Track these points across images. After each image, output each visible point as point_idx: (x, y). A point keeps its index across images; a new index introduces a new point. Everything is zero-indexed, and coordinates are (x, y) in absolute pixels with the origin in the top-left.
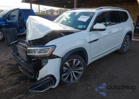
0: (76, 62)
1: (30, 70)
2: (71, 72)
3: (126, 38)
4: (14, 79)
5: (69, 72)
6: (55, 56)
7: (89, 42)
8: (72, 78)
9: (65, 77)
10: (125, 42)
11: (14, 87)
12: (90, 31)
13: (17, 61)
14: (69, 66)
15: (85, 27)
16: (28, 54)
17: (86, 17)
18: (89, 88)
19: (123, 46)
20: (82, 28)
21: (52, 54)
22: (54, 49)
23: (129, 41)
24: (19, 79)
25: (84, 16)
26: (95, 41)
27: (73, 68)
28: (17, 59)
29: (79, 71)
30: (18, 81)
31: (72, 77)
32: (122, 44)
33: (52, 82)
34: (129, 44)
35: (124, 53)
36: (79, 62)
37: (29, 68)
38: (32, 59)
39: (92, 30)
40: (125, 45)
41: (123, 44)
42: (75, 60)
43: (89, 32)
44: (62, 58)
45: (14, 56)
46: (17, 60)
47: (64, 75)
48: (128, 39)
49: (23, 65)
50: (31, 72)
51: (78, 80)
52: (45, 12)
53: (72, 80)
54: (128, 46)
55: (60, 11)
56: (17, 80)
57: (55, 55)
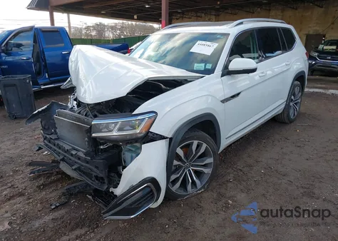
0: (199, 146)
1: (98, 172)
2: (186, 170)
3: (293, 86)
4: (53, 195)
5: (184, 171)
6: (155, 135)
7: (223, 101)
8: (190, 184)
9: (174, 182)
10: (293, 97)
11: (57, 214)
12: (222, 76)
13: (59, 154)
14: (183, 158)
15: (209, 66)
16: (93, 135)
17: (208, 43)
18: (231, 202)
19: (287, 107)
20: (203, 69)
21: (148, 132)
22: (153, 119)
23: (300, 94)
24: (64, 194)
25: (204, 42)
26: (233, 97)
27: (191, 161)
28: (60, 148)
29: (205, 166)
30: (63, 199)
31: (190, 181)
32: (287, 101)
33: (153, 194)
34: (299, 101)
35: (291, 121)
36: (204, 146)
37: (97, 167)
38: (101, 145)
39: (227, 72)
40: (291, 104)
41: (289, 100)
42: (196, 143)
43: (219, 79)
44: (171, 139)
45: (50, 142)
46: (60, 151)
47: (173, 177)
48: (297, 90)
49: (79, 161)
50: (101, 175)
51: (203, 187)
52: (84, 32)
53: (189, 187)
54: (298, 105)
55: (122, 27)
56: (60, 198)
57: (157, 134)
